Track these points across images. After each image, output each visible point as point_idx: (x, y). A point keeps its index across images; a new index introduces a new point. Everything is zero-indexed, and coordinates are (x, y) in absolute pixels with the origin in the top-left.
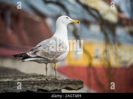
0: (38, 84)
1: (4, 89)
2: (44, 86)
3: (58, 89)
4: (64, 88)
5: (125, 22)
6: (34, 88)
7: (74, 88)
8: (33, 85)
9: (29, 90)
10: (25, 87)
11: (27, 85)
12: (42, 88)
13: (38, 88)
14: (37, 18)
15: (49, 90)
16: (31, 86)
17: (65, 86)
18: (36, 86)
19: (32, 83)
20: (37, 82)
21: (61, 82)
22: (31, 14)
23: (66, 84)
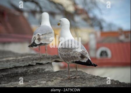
0: (36, 60)
1: (13, 64)
2: (40, 61)
3: (50, 62)
4: (54, 61)
5: (80, 12)
6: (33, 63)
7: (60, 61)
8: (33, 60)
9: (30, 64)
10: (28, 62)
11: (29, 61)
12: (39, 62)
13: (36, 62)
14: (17, 13)
15: (44, 63)
16: (32, 61)
17: (54, 60)
18: (34, 61)
19: (32, 60)
20: (35, 59)
21: (51, 57)
22: (13, 10)
23: (55, 58)
